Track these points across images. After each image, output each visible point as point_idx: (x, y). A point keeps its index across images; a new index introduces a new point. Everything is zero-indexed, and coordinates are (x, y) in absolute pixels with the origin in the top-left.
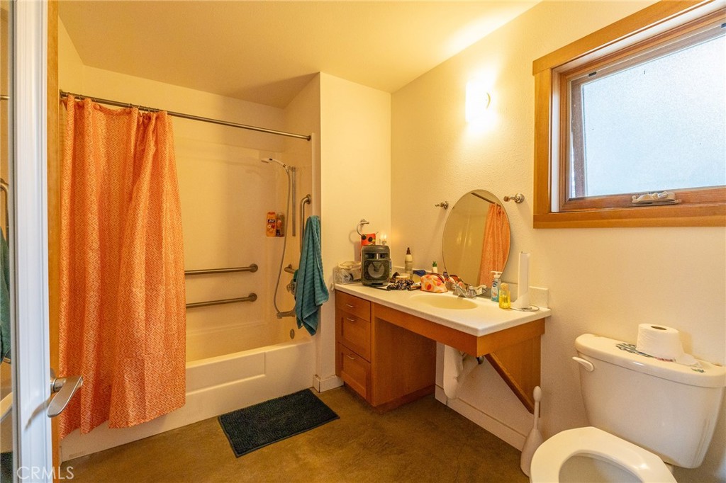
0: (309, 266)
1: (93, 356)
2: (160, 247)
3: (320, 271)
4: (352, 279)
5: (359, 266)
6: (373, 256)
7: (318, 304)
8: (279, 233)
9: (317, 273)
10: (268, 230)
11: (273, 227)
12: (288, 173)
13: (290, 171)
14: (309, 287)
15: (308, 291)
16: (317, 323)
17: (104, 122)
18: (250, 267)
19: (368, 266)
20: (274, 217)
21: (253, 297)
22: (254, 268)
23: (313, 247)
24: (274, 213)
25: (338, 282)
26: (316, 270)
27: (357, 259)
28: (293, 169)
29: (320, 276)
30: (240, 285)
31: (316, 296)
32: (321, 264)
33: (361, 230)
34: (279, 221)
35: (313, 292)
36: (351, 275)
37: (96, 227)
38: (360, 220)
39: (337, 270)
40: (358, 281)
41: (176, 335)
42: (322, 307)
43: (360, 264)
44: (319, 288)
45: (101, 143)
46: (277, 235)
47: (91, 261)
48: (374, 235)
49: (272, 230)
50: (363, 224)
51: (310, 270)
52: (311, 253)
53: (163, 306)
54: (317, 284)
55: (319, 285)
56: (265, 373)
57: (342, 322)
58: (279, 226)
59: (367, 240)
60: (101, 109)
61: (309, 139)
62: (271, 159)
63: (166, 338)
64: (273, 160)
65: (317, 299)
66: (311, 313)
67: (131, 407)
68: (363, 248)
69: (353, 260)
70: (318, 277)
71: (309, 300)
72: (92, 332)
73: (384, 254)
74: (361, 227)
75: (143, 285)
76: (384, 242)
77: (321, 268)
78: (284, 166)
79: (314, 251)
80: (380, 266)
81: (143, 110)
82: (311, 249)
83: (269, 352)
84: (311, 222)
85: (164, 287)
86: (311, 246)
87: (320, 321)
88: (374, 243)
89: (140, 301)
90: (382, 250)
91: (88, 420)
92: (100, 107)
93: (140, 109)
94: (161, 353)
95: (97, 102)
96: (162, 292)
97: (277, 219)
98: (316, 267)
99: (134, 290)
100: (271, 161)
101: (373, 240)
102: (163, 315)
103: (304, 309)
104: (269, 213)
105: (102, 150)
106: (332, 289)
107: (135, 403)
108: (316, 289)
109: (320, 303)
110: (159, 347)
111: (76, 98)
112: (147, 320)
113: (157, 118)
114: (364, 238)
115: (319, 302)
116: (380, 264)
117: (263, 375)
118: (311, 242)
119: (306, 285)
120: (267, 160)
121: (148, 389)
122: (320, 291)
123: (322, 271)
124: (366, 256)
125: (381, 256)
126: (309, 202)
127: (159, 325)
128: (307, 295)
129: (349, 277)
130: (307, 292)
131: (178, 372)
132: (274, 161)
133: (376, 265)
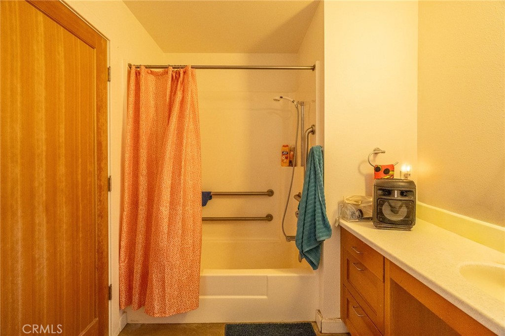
0: (310, 198)
1: (141, 254)
2: (180, 175)
3: (322, 205)
4: (361, 216)
5: (370, 202)
6: (389, 192)
7: (318, 240)
8: (291, 164)
9: (318, 206)
10: (283, 161)
11: (287, 158)
12: (297, 108)
13: (299, 105)
14: (309, 219)
15: (309, 224)
16: (319, 259)
17: (154, 82)
18: (268, 192)
19: (382, 205)
20: (287, 149)
21: (269, 218)
22: (270, 193)
23: (315, 178)
24: (287, 146)
25: (344, 218)
26: (318, 203)
27: (368, 194)
28: (302, 104)
29: (322, 209)
30: (259, 207)
31: (317, 231)
32: (323, 197)
33: (374, 160)
34: (292, 153)
35: (313, 226)
36: (361, 211)
37: (145, 159)
38: (373, 149)
39: (343, 205)
40: (368, 219)
41: (191, 248)
42: (324, 242)
43: (372, 199)
44: (321, 222)
45: (151, 98)
46: (290, 166)
47: (141, 183)
48: (392, 166)
49: (285, 160)
50: (376, 153)
51: (311, 202)
52: (312, 184)
53: (180, 224)
54: (319, 218)
55: (320, 219)
56: (267, 295)
57: (348, 264)
58: (291, 157)
59: (382, 172)
60: (152, 73)
61: (313, 69)
62: (281, 97)
63: (182, 251)
64: (284, 97)
65: (318, 235)
66: (311, 248)
67: (156, 301)
68: (375, 182)
69: (364, 194)
70: (320, 211)
71: (310, 233)
72: (140, 236)
73: (407, 191)
74: (375, 157)
75: (168, 205)
76: (406, 175)
77: (324, 200)
78: (293, 102)
79: (315, 182)
80: (401, 207)
81: (176, 68)
82: (312, 181)
83: (271, 277)
84: (313, 152)
85: (181, 208)
86: (312, 177)
87: (322, 257)
88: (393, 175)
89: (165, 217)
90: (403, 187)
91: (137, 301)
92: (151, 71)
93: (174, 68)
94: (178, 262)
95: (149, 68)
96: (180, 212)
97: (291, 151)
98: (317, 199)
99: (161, 208)
100: (281, 100)
101: (391, 173)
102: (180, 232)
103: (305, 242)
104: (284, 146)
105: (152, 103)
106: (337, 225)
107: (160, 299)
108: (317, 223)
109: (322, 239)
110: (176, 257)
111: (136, 68)
112: (168, 233)
113: (185, 72)
114: (377, 169)
115: (319, 237)
116: (400, 203)
117: (265, 297)
118: (312, 173)
119: (306, 217)
120: (278, 98)
121: (168, 290)
122: (322, 226)
123: (325, 205)
124: (380, 192)
125: (402, 193)
126: (313, 132)
127: (176, 239)
128: (308, 228)
129: (357, 214)
130: (307, 225)
131: (193, 279)
132: (285, 99)
133: (393, 204)
